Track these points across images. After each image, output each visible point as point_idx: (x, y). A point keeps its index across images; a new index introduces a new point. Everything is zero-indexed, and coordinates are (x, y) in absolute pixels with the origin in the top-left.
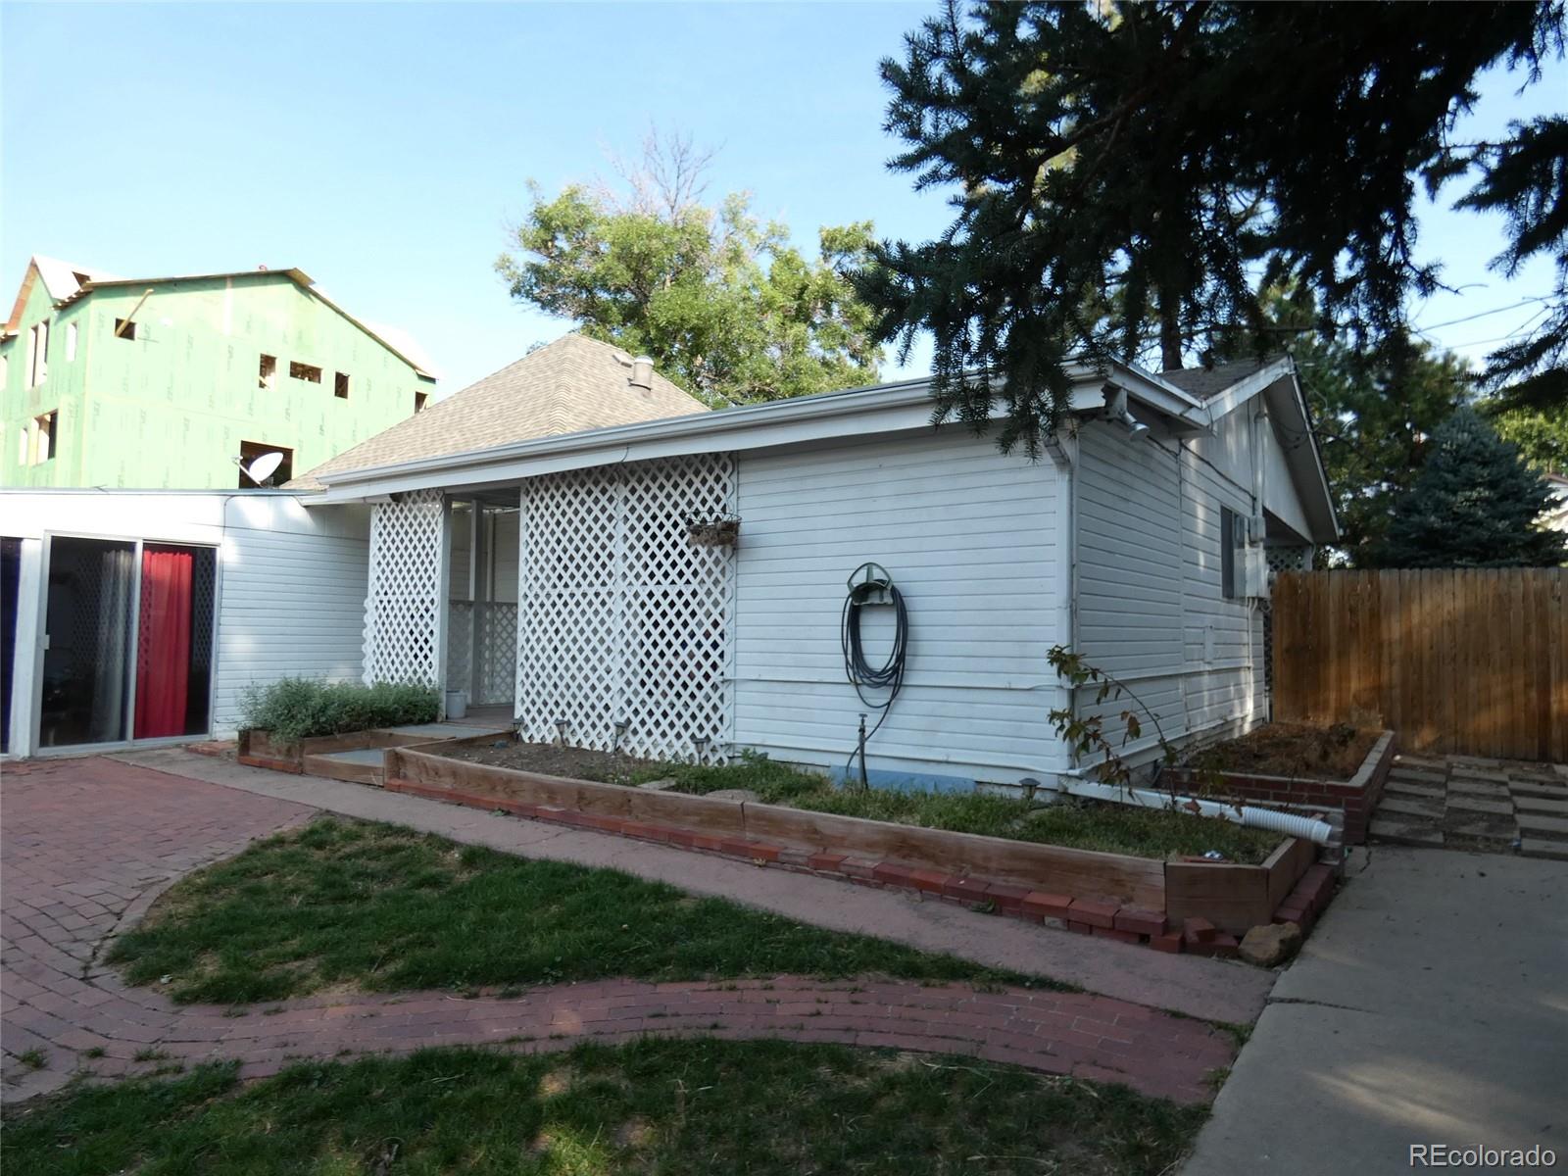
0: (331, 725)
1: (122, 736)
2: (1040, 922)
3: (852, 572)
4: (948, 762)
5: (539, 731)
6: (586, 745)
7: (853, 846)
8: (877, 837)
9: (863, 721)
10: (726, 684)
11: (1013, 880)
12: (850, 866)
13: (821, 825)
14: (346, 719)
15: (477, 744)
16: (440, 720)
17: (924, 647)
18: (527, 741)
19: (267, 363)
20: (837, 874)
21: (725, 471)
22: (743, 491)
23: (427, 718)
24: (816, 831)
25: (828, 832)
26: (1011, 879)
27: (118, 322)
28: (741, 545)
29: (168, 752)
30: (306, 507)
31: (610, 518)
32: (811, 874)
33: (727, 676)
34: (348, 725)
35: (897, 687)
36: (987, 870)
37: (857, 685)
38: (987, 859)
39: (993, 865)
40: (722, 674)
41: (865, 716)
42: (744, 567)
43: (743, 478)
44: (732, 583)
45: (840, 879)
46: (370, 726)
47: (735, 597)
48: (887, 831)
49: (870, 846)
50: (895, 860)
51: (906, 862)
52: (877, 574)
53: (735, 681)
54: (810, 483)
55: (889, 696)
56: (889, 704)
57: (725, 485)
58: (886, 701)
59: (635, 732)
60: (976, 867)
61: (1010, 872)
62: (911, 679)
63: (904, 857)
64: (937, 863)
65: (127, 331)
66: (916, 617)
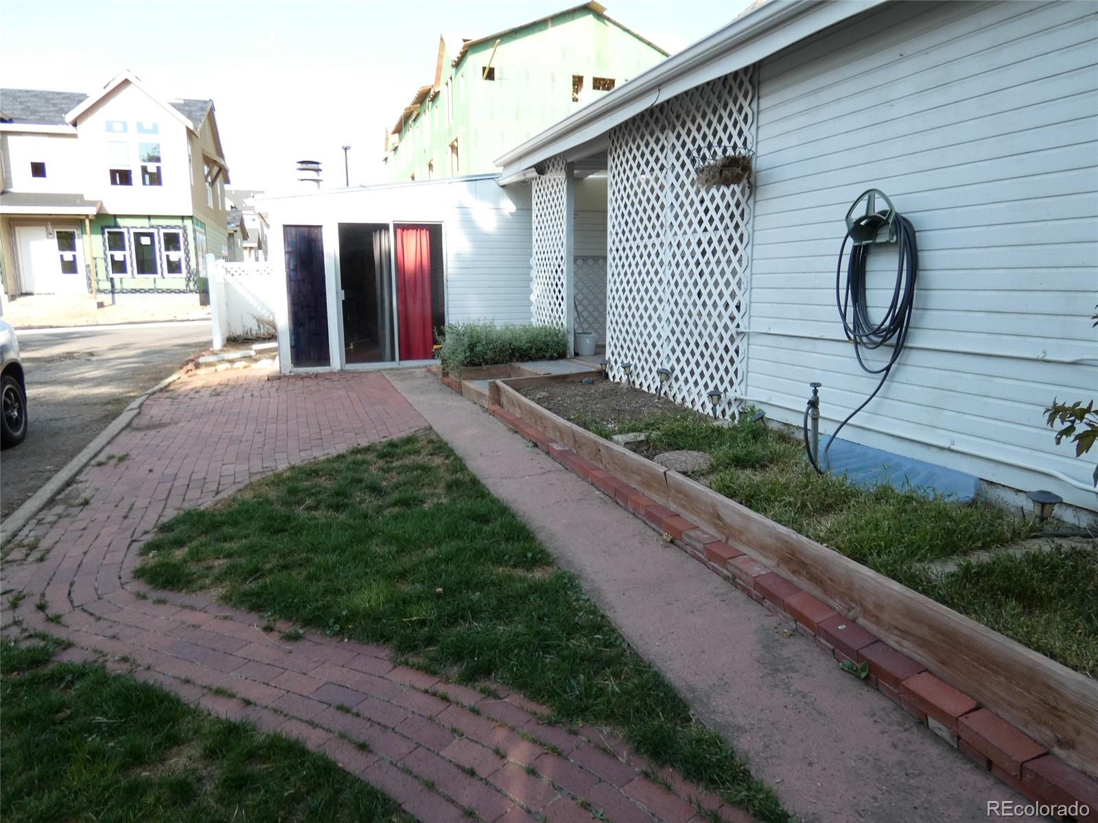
0: (478, 358)
1: (393, 359)
2: (922, 722)
3: (851, 204)
4: (950, 450)
5: (617, 374)
6: (645, 388)
7: (749, 544)
8: (769, 541)
9: (815, 392)
10: (741, 336)
11: (908, 647)
12: (736, 567)
13: (723, 512)
14: (490, 355)
15: (570, 379)
16: (568, 357)
17: (936, 299)
18: (612, 380)
19: (578, 81)
20: (725, 572)
21: (745, 97)
22: (763, 118)
23: (555, 355)
24: (719, 517)
25: (728, 521)
26: (905, 643)
27: (484, 69)
28: (759, 183)
29: (414, 370)
30: (503, 186)
31: (662, 167)
32: (705, 564)
33: (741, 329)
34: (493, 359)
35: (898, 349)
36: (878, 621)
37: (856, 344)
38: (880, 607)
39: (885, 617)
40: (738, 326)
41: (819, 385)
42: (761, 208)
43: (764, 103)
44: (749, 226)
45: (726, 578)
46: (511, 360)
47: (751, 242)
48: (778, 537)
49: (763, 548)
50: (785, 572)
51: (795, 579)
52: (880, 206)
53: (748, 333)
54: (825, 96)
55: (889, 359)
56: (888, 369)
57: (746, 115)
58: (886, 365)
59: (677, 379)
60: (866, 612)
61: (905, 633)
62: (918, 339)
63: (794, 572)
64: (825, 591)
65: (490, 74)
66: (929, 259)
